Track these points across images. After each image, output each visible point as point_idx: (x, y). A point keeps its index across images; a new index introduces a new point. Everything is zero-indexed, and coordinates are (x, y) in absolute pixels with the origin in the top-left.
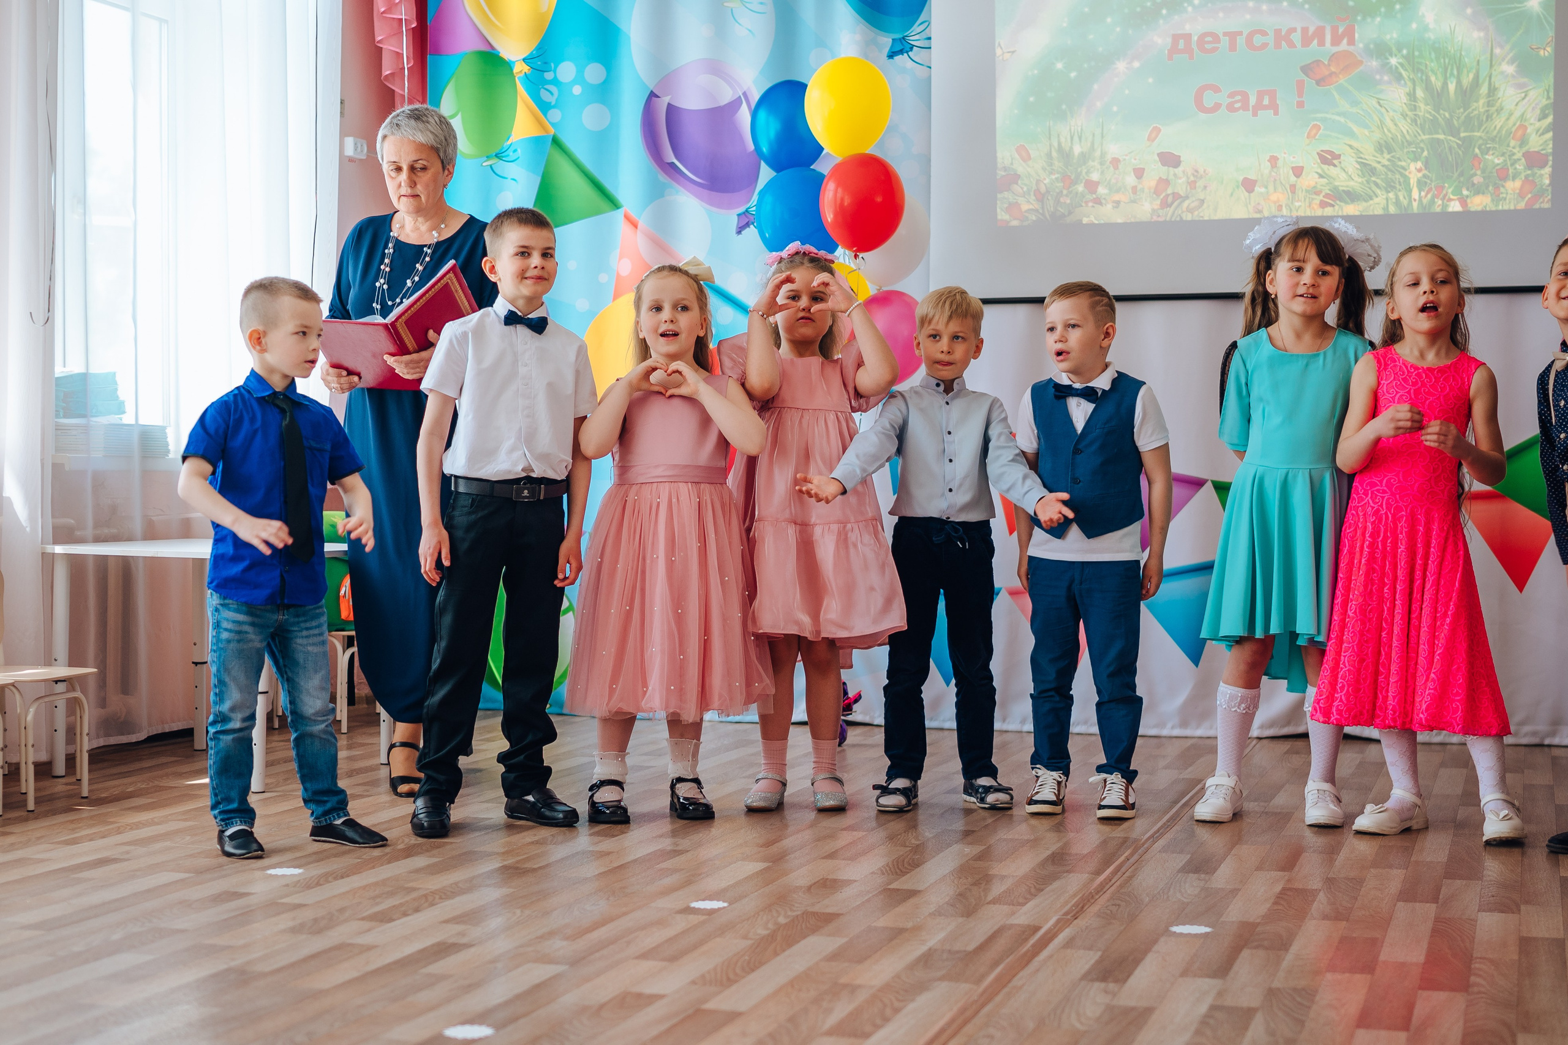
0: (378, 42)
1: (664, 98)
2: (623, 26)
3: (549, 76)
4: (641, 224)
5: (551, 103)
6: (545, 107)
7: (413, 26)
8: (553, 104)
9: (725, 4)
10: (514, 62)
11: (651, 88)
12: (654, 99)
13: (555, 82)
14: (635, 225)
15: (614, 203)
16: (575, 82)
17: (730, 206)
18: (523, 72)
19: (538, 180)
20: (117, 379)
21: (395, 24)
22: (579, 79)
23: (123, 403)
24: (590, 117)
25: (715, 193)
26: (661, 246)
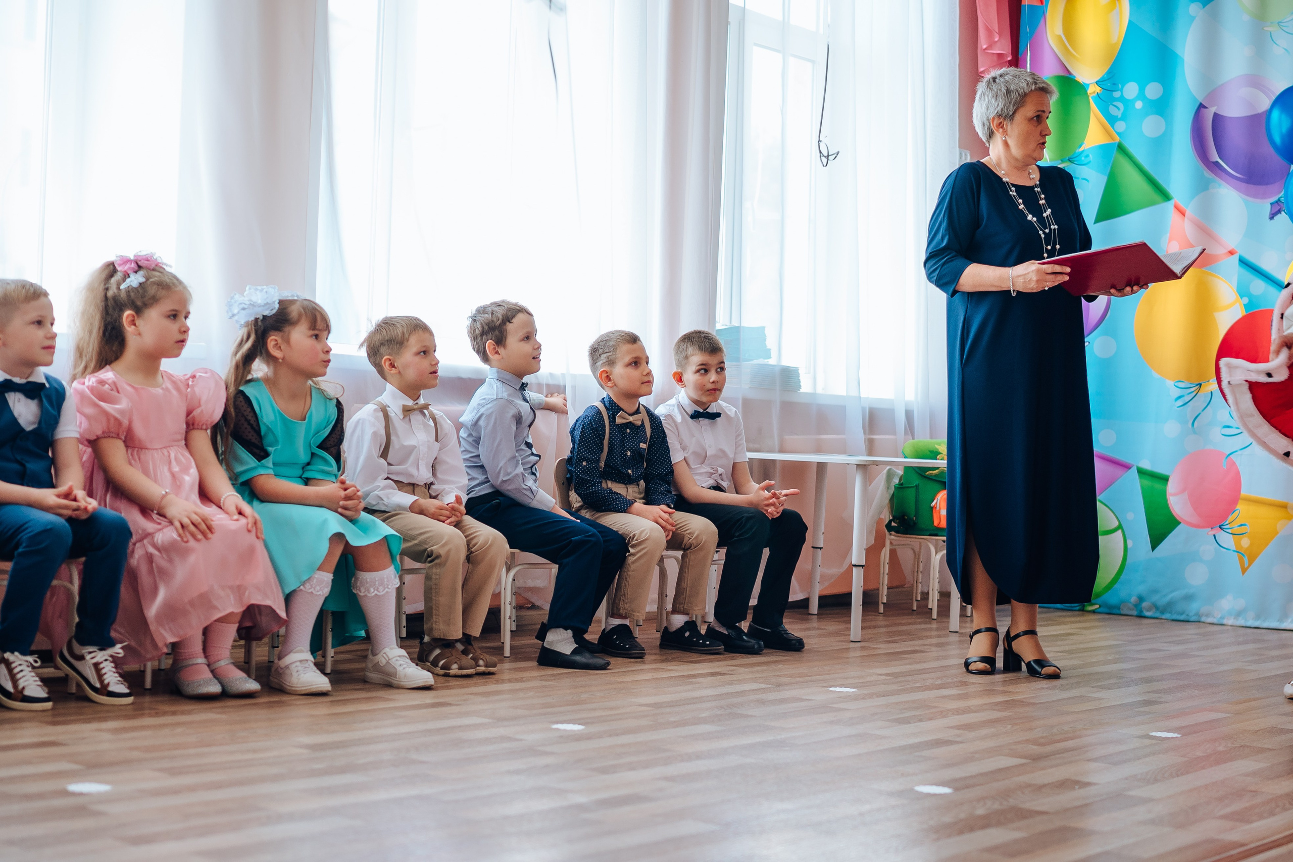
0: (981, 73)
1: (1210, 109)
2: (1179, 51)
3: (1117, 94)
4: (1189, 212)
5: (1117, 116)
6: (1112, 120)
7: (1009, 59)
8: (1120, 116)
9: (1265, 28)
10: (1088, 85)
11: (1200, 99)
12: (1202, 109)
13: (1122, 99)
14: (1184, 214)
15: (1166, 197)
16: (1138, 98)
17: (1264, 196)
18: (1096, 93)
19: (1104, 179)
20: (766, 332)
21: (995, 58)
22: (1141, 96)
23: (770, 350)
24: (1150, 126)
25: (1252, 186)
26: (1205, 230)
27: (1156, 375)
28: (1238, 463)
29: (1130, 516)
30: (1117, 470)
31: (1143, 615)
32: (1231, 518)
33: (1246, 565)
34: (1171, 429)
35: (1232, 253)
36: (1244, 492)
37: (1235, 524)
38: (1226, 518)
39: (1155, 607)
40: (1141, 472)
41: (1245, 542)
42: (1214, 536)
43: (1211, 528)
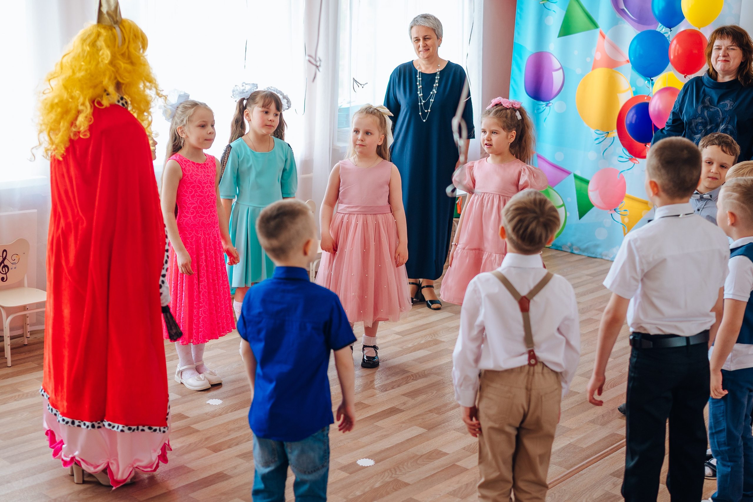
4: (607, 36)
14: (604, 37)
15: (596, 26)
19: (564, 12)
25: (640, 25)
26: (615, 48)
27: (585, 125)
28: (625, 177)
29: (569, 200)
30: (563, 174)
31: (573, 252)
32: (620, 206)
33: (626, 232)
34: (592, 155)
35: (628, 61)
36: (627, 193)
37: (622, 210)
38: (618, 205)
39: (579, 249)
40: (576, 177)
41: (626, 220)
42: (611, 214)
43: (610, 210)
